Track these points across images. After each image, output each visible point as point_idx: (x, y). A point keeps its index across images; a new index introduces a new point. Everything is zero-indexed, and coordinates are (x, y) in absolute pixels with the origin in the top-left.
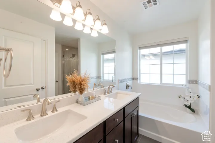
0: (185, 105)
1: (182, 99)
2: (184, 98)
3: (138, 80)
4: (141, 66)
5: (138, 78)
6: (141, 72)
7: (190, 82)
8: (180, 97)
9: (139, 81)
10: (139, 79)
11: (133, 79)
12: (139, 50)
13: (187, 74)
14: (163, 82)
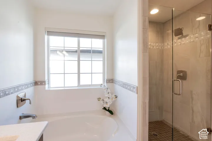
0: (104, 107)
1: (102, 102)
2: (103, 100)
3: (45, 84)
4: (51, 62)
5: (45, 82)
6: (51, 72)
7: (108, 81)
8: (99, 99)
9: (47, 86)
10: (47, 83)
11: (36, 83)
12: (46, 37)
13: (104, 73)
14: (81, 83)
